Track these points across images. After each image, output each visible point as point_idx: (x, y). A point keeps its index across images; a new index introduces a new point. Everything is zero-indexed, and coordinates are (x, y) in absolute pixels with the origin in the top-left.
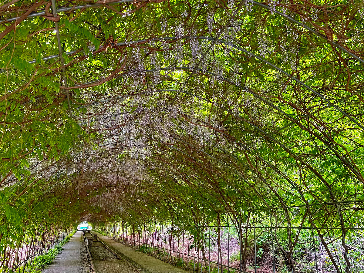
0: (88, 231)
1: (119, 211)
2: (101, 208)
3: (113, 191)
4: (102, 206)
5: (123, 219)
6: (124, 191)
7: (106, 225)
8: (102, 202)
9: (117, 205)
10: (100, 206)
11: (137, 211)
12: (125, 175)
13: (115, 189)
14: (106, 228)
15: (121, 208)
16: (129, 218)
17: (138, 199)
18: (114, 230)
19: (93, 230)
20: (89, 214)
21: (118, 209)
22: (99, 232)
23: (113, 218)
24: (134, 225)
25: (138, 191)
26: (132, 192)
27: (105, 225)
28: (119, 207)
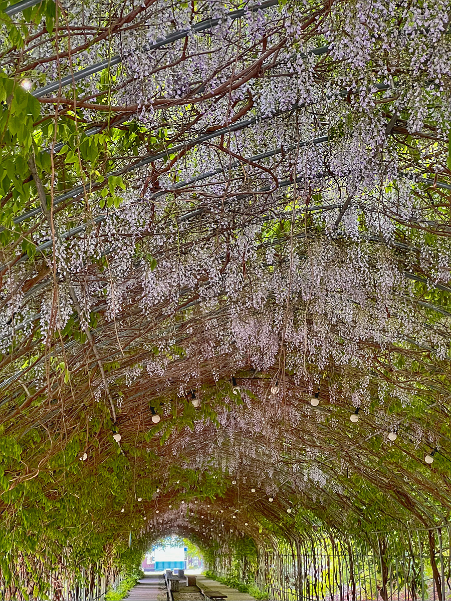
0: (187, 581)
1: (310, 490)
2: (227, 477)
3: (268, 400)
4: (230, 466)
5: (331, 523)
6: (316, 396)
7: (261, 551)
8: (227, 452)
9: (299, 461)
10: (220, 469)
11: (389, 486)
12: (310, 322)
13: (274, 391)
14: (263, 565)
15: (319, 477)
16: (359, 521)
17: (389, 431)
18: (300, 574)
19: (208, 577)
20: (183, 505)
21: (301, 480)
22: (235, 585)
23: (288, 519)
24: (383, 553)
25: (381, 395)
26: (356, 399)
27: (257, 552)
28: (305, 472)
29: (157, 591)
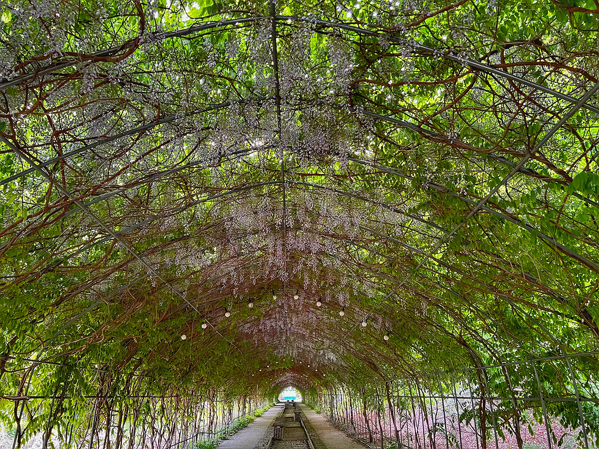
1: (330, 364)
4: (293, 353)
7: (318, 393)
8: (292, 346)
9: (322, 349)
11: (365, 359)
13: (295, 298)
14: (319, 399)
15: (332, 356)
17: (362, 322)
19: (302, 403)
21: (325, 359)
23: (325, 379)
24: (364, 394)
28: (326, 355)
29: (279, 409)
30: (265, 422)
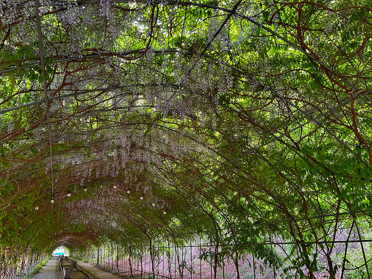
0: (64, 258)
7: (87, 249)
19: (70, 256)
20: (67, 237)
22: (78, 259)
28: (110, 224)
29: (56, 261)
30: (51, 269)
